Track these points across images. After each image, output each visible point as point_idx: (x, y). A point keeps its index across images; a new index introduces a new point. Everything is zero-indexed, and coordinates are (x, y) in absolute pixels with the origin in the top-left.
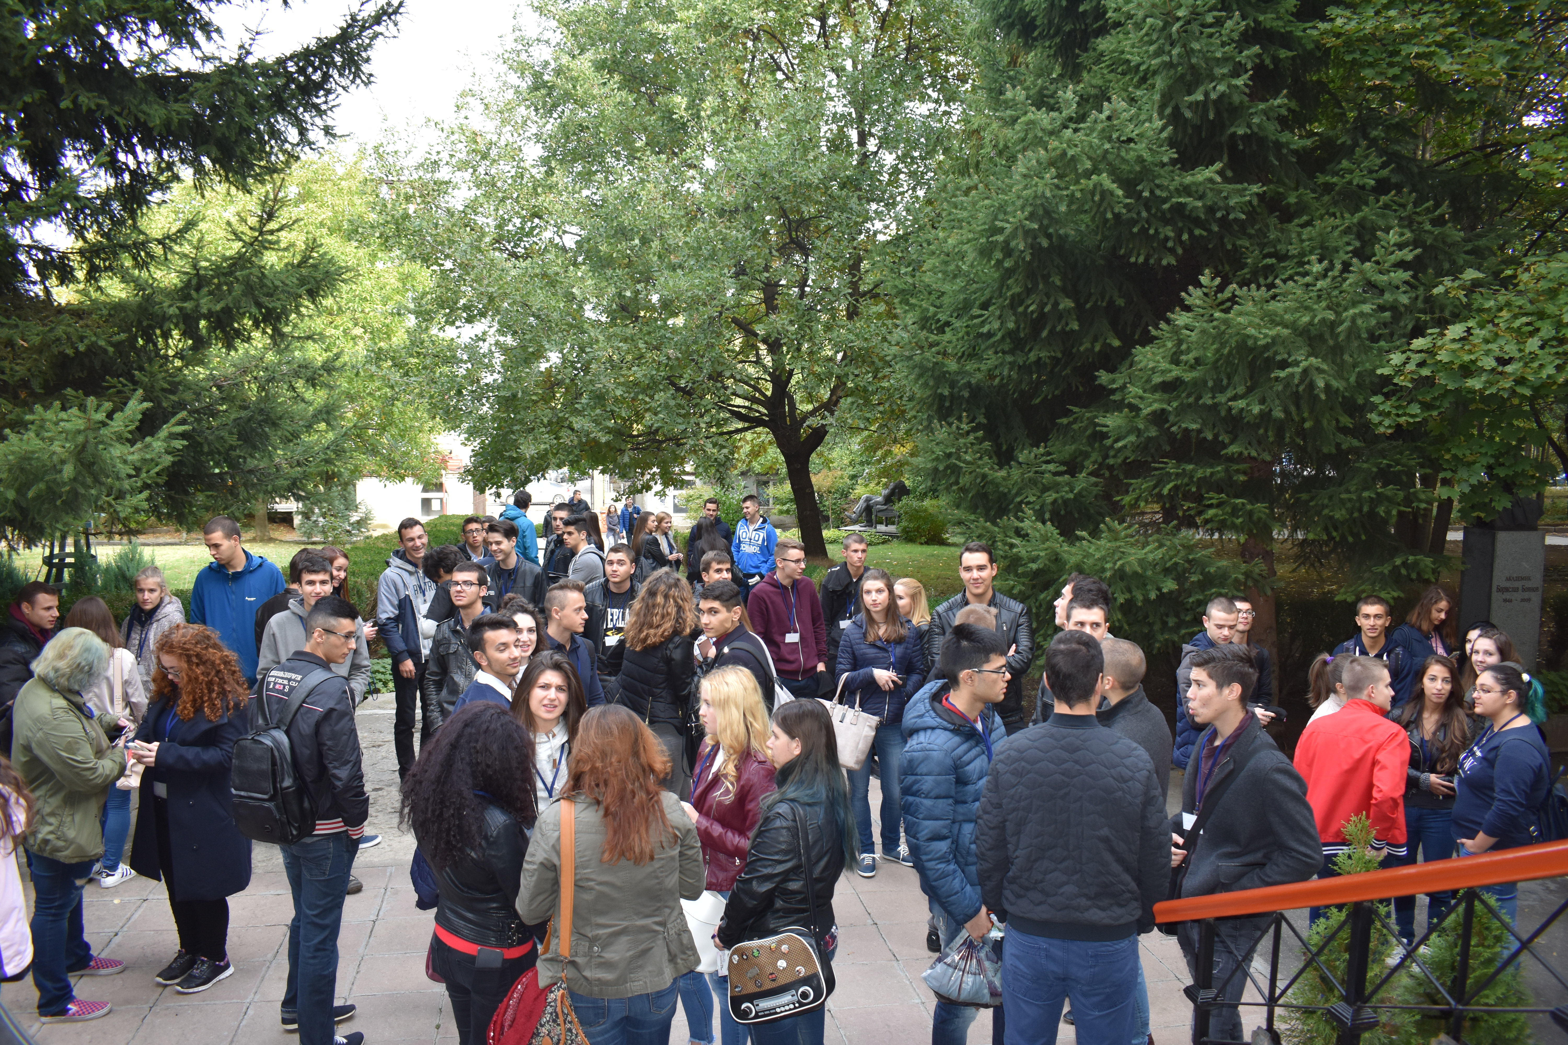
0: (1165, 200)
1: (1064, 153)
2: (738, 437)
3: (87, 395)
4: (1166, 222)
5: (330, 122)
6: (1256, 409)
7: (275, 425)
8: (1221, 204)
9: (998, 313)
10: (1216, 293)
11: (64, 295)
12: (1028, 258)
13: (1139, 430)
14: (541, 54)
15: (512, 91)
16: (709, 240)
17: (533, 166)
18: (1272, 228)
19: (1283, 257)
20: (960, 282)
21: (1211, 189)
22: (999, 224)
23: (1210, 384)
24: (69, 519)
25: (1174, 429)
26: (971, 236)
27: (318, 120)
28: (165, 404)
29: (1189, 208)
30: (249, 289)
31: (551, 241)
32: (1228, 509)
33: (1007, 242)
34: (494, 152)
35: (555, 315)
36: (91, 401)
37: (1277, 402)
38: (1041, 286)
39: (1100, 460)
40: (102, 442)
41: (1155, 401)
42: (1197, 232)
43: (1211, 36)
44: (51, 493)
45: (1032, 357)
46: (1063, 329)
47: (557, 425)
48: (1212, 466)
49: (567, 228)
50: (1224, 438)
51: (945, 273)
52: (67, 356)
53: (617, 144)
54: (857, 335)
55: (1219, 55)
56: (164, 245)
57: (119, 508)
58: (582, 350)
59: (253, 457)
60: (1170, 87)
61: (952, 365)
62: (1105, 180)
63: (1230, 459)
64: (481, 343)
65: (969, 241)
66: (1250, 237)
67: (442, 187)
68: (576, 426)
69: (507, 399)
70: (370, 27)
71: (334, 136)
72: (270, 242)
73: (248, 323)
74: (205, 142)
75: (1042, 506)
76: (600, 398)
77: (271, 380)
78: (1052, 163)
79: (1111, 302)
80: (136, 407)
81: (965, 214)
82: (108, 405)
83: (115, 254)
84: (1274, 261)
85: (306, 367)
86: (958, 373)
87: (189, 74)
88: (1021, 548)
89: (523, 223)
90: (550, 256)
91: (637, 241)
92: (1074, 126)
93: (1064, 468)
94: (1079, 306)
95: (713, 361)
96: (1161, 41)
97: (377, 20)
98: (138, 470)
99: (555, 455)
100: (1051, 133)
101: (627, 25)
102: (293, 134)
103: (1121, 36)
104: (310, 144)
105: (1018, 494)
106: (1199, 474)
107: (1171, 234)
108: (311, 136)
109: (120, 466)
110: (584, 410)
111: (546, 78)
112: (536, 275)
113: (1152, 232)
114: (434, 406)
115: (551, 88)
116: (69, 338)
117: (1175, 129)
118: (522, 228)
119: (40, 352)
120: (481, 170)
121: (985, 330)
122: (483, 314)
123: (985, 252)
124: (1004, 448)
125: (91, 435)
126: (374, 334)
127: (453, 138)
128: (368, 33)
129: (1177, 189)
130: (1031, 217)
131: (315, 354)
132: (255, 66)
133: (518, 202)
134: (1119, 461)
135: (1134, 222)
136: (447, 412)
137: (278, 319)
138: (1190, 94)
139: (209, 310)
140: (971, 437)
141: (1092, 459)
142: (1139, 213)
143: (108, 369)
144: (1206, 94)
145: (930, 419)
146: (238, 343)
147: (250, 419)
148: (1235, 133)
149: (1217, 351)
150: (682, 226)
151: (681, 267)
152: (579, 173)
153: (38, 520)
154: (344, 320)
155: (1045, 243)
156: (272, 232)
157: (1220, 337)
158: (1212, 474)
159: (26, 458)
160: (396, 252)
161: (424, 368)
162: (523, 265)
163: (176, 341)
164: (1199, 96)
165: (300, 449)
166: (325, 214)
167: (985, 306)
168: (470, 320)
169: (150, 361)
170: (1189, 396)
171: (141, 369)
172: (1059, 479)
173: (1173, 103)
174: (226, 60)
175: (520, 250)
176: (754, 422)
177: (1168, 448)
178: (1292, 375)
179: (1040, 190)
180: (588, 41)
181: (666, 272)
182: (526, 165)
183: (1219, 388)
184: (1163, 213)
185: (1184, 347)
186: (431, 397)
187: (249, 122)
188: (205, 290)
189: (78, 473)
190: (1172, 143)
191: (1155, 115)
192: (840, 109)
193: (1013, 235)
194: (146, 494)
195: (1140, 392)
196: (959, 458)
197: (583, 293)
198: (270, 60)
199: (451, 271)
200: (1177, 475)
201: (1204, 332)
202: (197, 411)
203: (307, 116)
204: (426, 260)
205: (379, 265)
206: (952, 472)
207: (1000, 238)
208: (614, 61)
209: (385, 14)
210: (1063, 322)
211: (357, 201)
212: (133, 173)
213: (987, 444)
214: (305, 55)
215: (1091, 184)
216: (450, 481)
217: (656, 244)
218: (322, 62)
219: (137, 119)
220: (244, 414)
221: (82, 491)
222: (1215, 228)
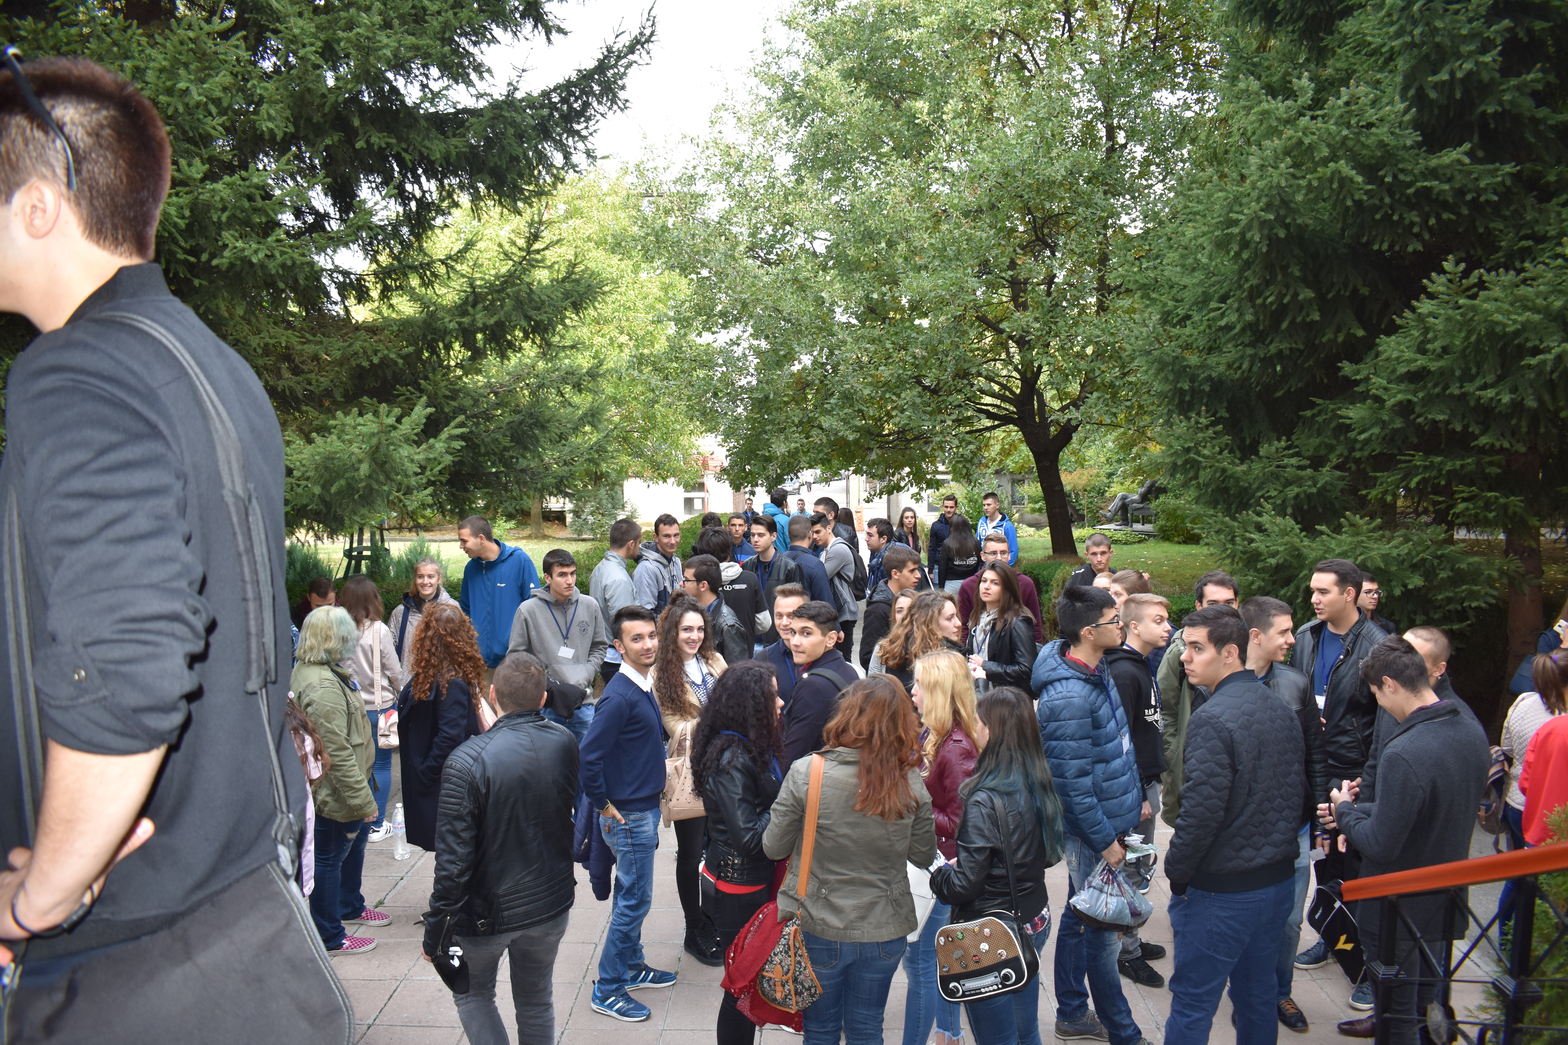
0: (1410, 185)
1: (1300, 142)
2: (987, 434)
3: (380, 402)
4: (1411, 207)
5: (590, 146)
6: (1506, 398)
7: (543, 427)
8: (1471, 186)
9: (1236, 305)
10: (1461, 279)
11: (361, 313)
12: (1264, 250)
13: (1384, 422)
14: (792, 65)
15: (763, 103)
16: (955, 241)
17: (785, 176)
18: (1529, 208)
19: (1540, 239)
20: (1199, 276)
21: (1460, 171)
22: (1234, 216)
23: (1458, 373)
24: (364, 511)
25: (1420, 420)
26: (1205, 229)
27: (580, 145)
28: (447, 410)
29: (1435, 191)
30: (519, 303)
31: (802, 247)
32: (1481, 503)
33: (1243, 234)
34: (746, 165)
35: (805, 319)
36: (383, 407)
37: (1530, 391)
38: (1279, 278)
39: (1346, 453)
40: (392, 444)
41: (1400, 392)
42: (1445, 216)
43: (1457, 12)
44: (350, 489)
45: (1273, 349)
46: (1304, 319)
47: (807, 425)
48: (1462, 459)
49: (816, 234)
50: (1474, 429)
51: (1183, 266)
52: (363, 368)
53: (864, 150)
54: (1103, 330)
55: (1464, 32)
56: (447, 265)
57: (407, 503)
58: (831, 353)
59: (525, 457)
60: (1413, 68)
61: (1193, 359)
62: (1344, 167)
63: (1482, 450)
64: (735, 348)
65: (1204, 234)
66: (1505, 218)
67: (698, 199)
68: (825, 425)
69: (760, 401)
70: (625, 56)
71: (595, 158)
72: (537, 261)
73: (519, 334)
74: (480, 171)
75: (1284, 501)
76: (848, 398)
77: (541, 386)
78: (1287, 153)
79: (1355, 291)
80: (421, 412)
81: (1200, 207)
82: (397, 411)
83: (405, 275)
84: (1530, 243)
85: (573, 374)
86: (1198, 367)
87: (465, 110)
88: (1260, 543)
89: (775, 230)
90: (802, 262)
91: (883, 245)
92: (1310, 113)
93: (1308, 462)
94: (1321, 296)
95: (957, 359)
96: (1403, 21)
97: (631, 49)
98: (423, 468)
99: (805, 453)
100: (1287, 122)
101: (872, 33)
102: (558, 159)
103: (1362, 17)
104: (574, 167)
105: (1259, 488)
106: (1448, 467)
107: (1417, 219)
108: (575, 159)
109: (408, 464)
110: (833, 409)
111: (796, 88)
112: (788, 281)
113: (1396, 218)
114: (690, 408)
115: (802, 98)
116: (365, 352)
117: (1418, 111)
118: (774, 236)
119: (341, 365)
120: (735, 181)
121: (1223, 323)
122: (737, 320)
123: (1222, 245)
124: (1248, 442)
125: (383, 437)
126: (639, 342)
127: (708, 153)
128: (624, 61)
129: (1422, 173)
130: (1268, 208)
131: (583, 361)
132: (522, 100)
133: (769, 211)
134: (1366, 453)
135: (1376, 209)
136: (704, 414)
137: (546, 330)
138: (1434, 73)
139: (484, 324)
140: (1210, 432)
141: (1338, 452)
142: (1382, 199)
143: (398, 379)
144: (1452, 73)
145: (1170, 413)
146: (509, 353)
147: (521, 423)
148: (1484, 113)
149: (1467, 338)
150: (927, 228)
151: (926, 267)
152: (829, 180)
153: (339, 512)
154: (611, 330)
155: (1282, 234)
156: (538, 252)
157: (1467, 324)
158: (1462, 466)
159: (330, 458)
160: (657, 263)
161: (683, 372)
162: (775, 271)
163: (458, 353)
164: (1444, 76)
165: (567, 449)
166: (591, 229)
167: (1223, 299)
168: (725, 326)
169: (434, 370)
170: (1435, 386)
171: (426, 378)
172: (1302, 473)
173: (1416, 84)
174: (497, 96)
175: (773, 257)
176: (1005, 420)
177: (1415, 441)
178: (1544, 362)
179: (1275, 180)
180: (836, 51)
181: (911, 274)
182: (777, 174)
183: (1467, 377)
184: (1408, 197)
185: (1430, 335)
186: (689, 399)
187: (518, 152)
188: (480, 306)
189: (374, 471)
190: (1417, 125)
191: (1397, 98)
192: (1085, 105)
193: (1249, 227)
194: (430, 490)
195: (1384, 382)
196: (1198, 453)
197: (831, 297)
198: (535, 94)
199: (708, 278)
200: (1426, 467)
201: (1449, 319)
202: (475, 416)
203: (570, 142)
204: (684, 270)
205: (643, 276)
206: (1192, 467)
207: (1235, 230)
208: (862, 69)
209: (639, 43)
210: (1304, 313)
211: (622, 215)
212: (420, 202)
213: (1227, 439)
214: (566, 87)
215: (1328, 172)
216: (709, 481)
217: (902, 247)
218: (583, 92)
219: (421, 154)
220: (517, 418)
221: (376, 487)
222: (1465, 212)
